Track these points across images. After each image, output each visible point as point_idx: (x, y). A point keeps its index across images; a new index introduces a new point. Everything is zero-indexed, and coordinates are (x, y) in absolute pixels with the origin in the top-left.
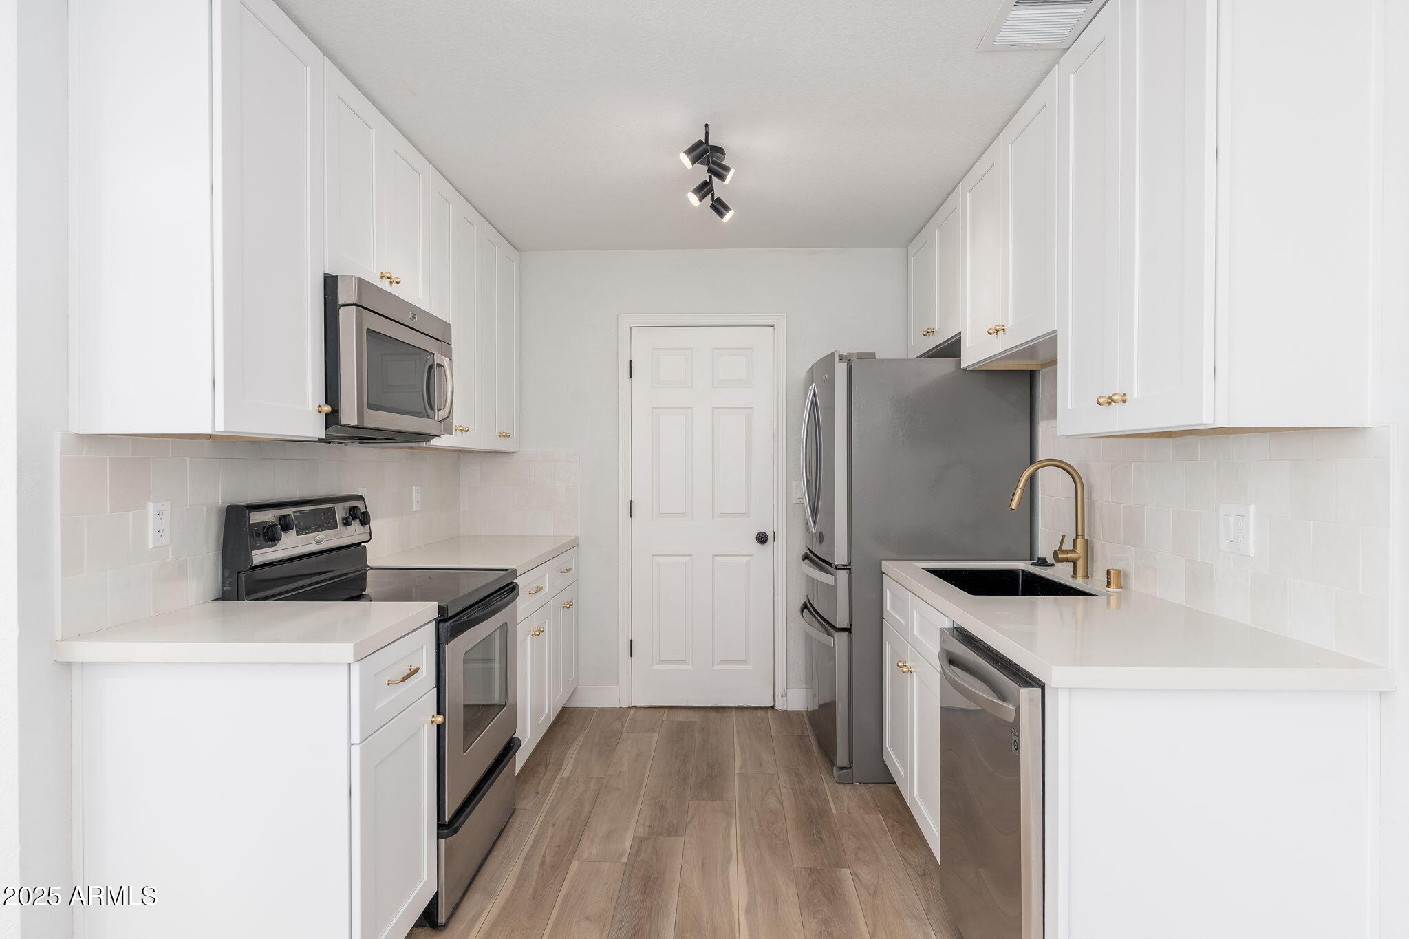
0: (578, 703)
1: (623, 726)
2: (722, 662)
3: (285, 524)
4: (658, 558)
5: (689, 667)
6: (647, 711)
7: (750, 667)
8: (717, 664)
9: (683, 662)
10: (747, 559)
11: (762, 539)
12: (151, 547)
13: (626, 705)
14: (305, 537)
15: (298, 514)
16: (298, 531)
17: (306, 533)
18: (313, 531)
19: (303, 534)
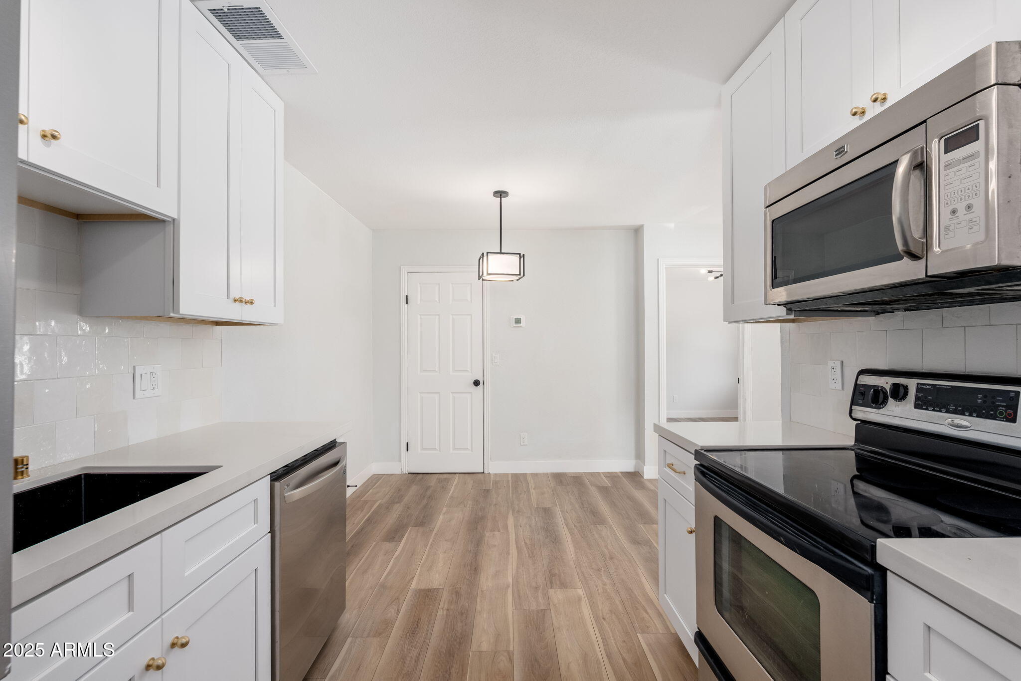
3: (899, 393)
14: (930, 413)
15: (927, 387)
16: (919, 404)
17: (934, 410)
18: (947, 412)
19: (927, 409)
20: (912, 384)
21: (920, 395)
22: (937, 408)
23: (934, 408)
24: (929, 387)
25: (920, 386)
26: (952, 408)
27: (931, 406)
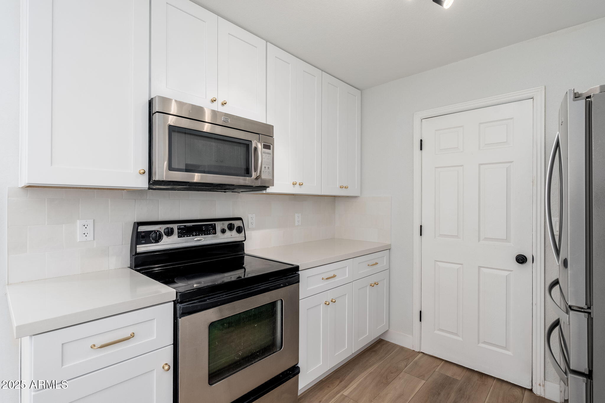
0: (388, 338)
1: (406, 366)
2: (485, 342)
3: (170, 233)
4: (439, 263)
5: (460, 339)
6: (430, 359)
7: (510, 353)
8: (482, 343)
9: (456, 334)
10: (507, 273)
11: (521, 259)
12: (78, 241)
13: (417, 350)
14: (186, 238)
15: (182, 227)
16: (180, 235)
17: (187, 236)
18: (193, 236)
19: (184, 237)
20: (175, 227)
21: (179, 231)
22: (188, 235)
23: (187, 235)
24: (183, 227)
25: (178, 227)
26: (194, 234)
27: (186, 235)
